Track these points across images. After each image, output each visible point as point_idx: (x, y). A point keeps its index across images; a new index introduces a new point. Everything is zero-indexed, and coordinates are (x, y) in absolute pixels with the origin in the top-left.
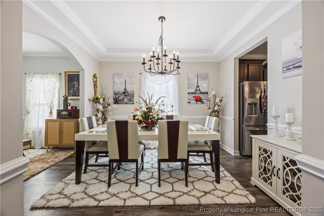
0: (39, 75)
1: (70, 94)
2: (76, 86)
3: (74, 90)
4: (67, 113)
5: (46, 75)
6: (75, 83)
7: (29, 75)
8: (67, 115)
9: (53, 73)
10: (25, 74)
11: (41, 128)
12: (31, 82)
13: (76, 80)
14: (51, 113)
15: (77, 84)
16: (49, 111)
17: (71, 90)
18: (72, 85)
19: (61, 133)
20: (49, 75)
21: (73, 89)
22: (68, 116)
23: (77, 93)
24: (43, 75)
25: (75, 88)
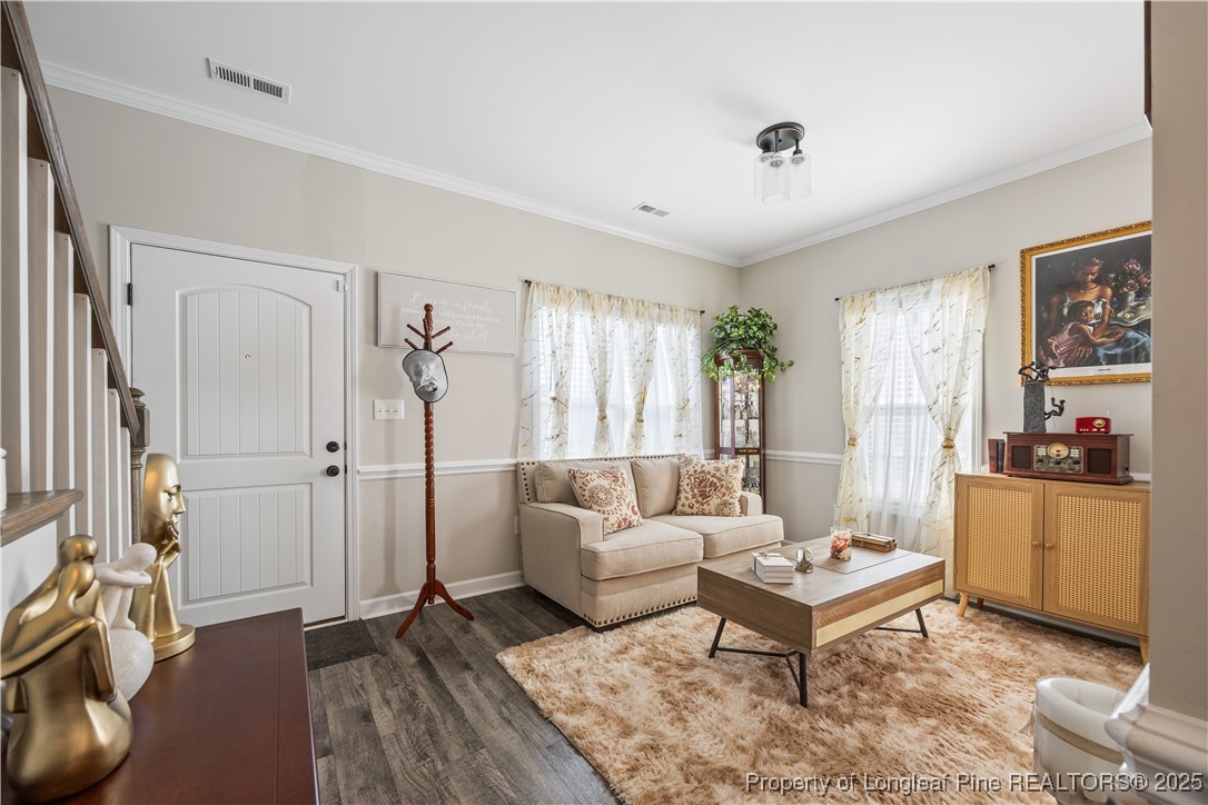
0: (892, 295)
1: (1054, 357)
2: (1099, 310)
3: (1081, 331)
4: (1075, 453)
5: (921, 289)
6: (1091, 296)
7: (850, 300)
8: (1077, 462)
9: (953, 274)
10: (837, 299)
11: (896, 504)
12: (860, 325)
13: (1094, 281)
14: (949, 445)
15: (1099, 299)
16: (941, 439)
17: (1057, 332)
18: (1066, 311)
19: (1043, 547)
20: (937, 286)
21: (1076, 330)
22: (1081, 467)
23: (1102, 344)
24: (905, 292)
25: (1086, 322)
